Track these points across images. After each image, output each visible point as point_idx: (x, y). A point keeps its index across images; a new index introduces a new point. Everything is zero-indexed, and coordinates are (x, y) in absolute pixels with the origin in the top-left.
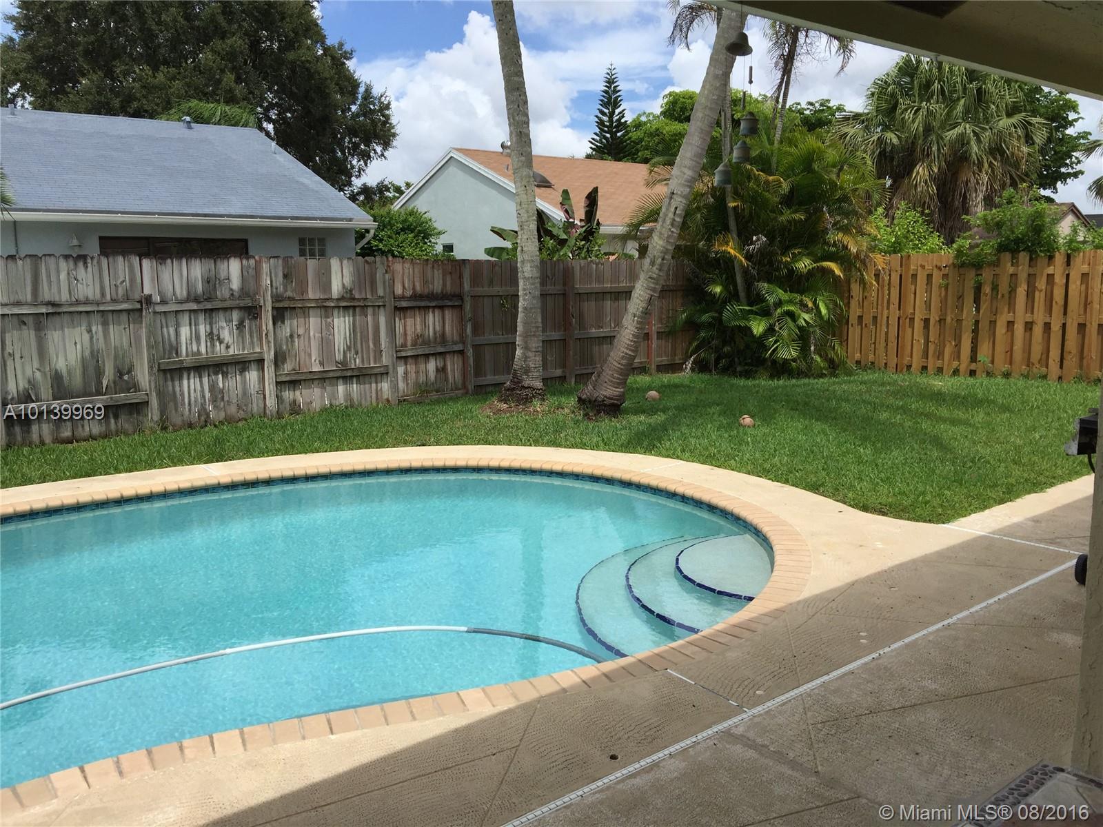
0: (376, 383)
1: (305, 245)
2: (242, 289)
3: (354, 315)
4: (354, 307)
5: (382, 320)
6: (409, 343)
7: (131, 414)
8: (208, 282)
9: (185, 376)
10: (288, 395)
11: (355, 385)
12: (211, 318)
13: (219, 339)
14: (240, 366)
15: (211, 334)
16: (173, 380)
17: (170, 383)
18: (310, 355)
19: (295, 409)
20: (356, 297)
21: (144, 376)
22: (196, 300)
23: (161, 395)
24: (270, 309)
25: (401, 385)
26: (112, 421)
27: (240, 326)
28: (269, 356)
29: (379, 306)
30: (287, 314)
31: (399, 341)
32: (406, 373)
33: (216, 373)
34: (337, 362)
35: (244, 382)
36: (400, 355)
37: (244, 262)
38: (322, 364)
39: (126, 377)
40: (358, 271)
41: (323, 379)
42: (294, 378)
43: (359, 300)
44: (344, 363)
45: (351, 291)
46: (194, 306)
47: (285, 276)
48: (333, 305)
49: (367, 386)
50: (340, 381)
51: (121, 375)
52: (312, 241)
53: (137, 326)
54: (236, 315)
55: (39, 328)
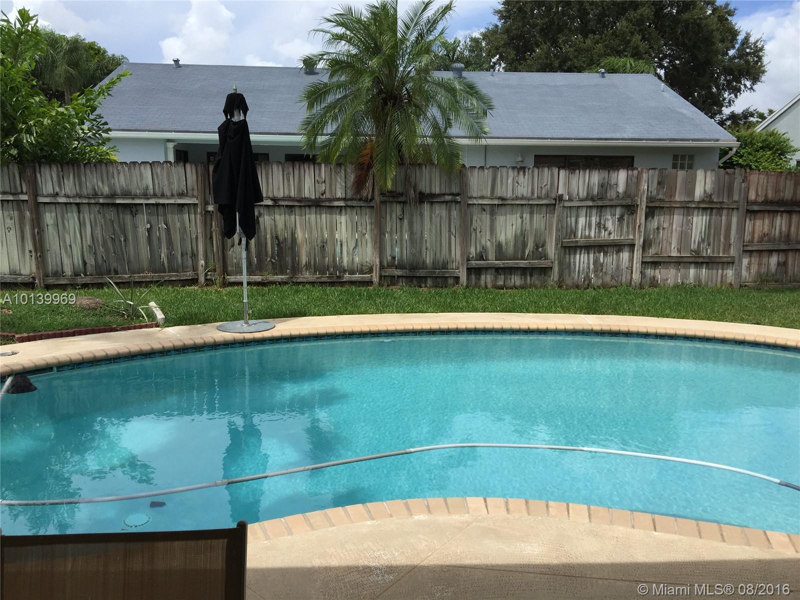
0: (723, 269)
1: (677, 160)
2: (625, 192)
3: (711, 215)
4: (712, 209)
5: (734, 220)
6: (756, 239)
7: (540, 274)
8: (602, 187)
9: (578, 252)
10: (649, 272)
11: (704, 270)
12: (601, 212)
13: (604, 227)
14: (617, 248)
15: (600, 223)
16: (570, 254)
17: (567, 256)
18: (671, 244)
19: (654, 283)
20: (715, 200)
21: (551, 250)
22: (592, 199)
23: (561, 264)
24: (644, 208)
25: (744, 273)
26: (529, 278)
27: (621, 219)
28: (639, 242)
29: (733, 209)
30: (657, 212)
31: (747, 237)
32: (750, 264)
33: (599, 252)
34: (691, 250)
35: (618, 260)
36: (746, 249)
37: (630, 172)
38: (679, 251)
39: (540, 250)
40: (719, 179)
41: (679, 262)
42: (656, 260)
43: (716, 203)
44: (697, 252)
45: (711, 196)
46: (590, 203)
47: (659, 183)
48: (694, 206)
49: (715, 271)
50: (693, 266)
51: (538, 248)
52: (683, 158)
53: (551, 215)
54: (618, 211)
55: (492, 214)
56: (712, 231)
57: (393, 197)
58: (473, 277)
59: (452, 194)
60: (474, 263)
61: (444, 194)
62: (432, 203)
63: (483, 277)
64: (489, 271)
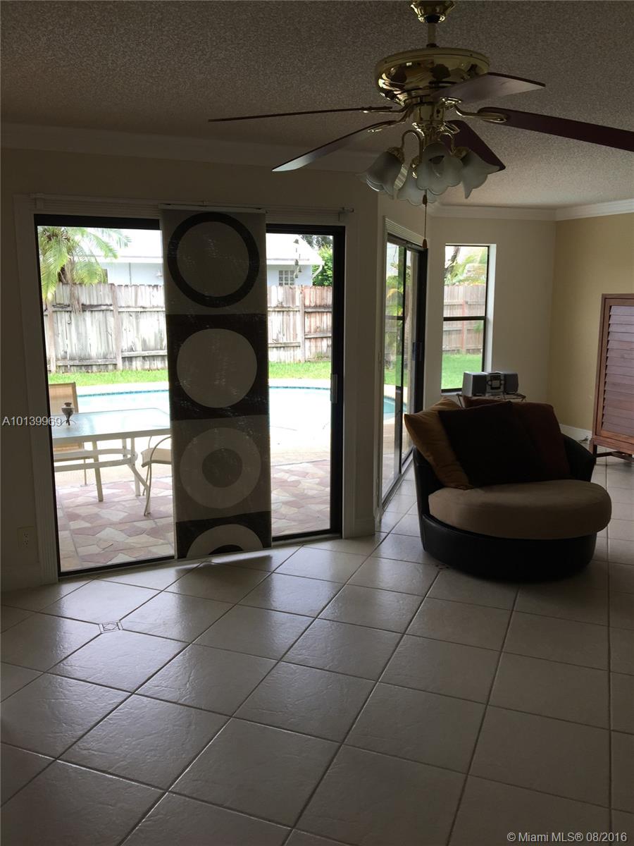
0: (294, 351)
1: (282, 275)
3: (283, 315)
4: (283, 311)
5: (298, 318)
6: (312, 331)
20: (285, 306)
25: (308, 354)
29: (296, 311)
31: (307, 330)
32: (310, 347)
34: (273, 339)
36: (306, 337)
40: (286, 292)
44: (277, 340)
45: (283, 302)
48: (271, 310)
49: (289, 353)
50: (275, 349)
52: (286, 272)
55: (137, 318)
56: (285, 326)
57: (62, 307)
58: (127, 363)
59: (107, 305)
60: (127, 354)
61: (101, 305)
62: (92, 311)
63: (134, 363)
64: (138, 359)
